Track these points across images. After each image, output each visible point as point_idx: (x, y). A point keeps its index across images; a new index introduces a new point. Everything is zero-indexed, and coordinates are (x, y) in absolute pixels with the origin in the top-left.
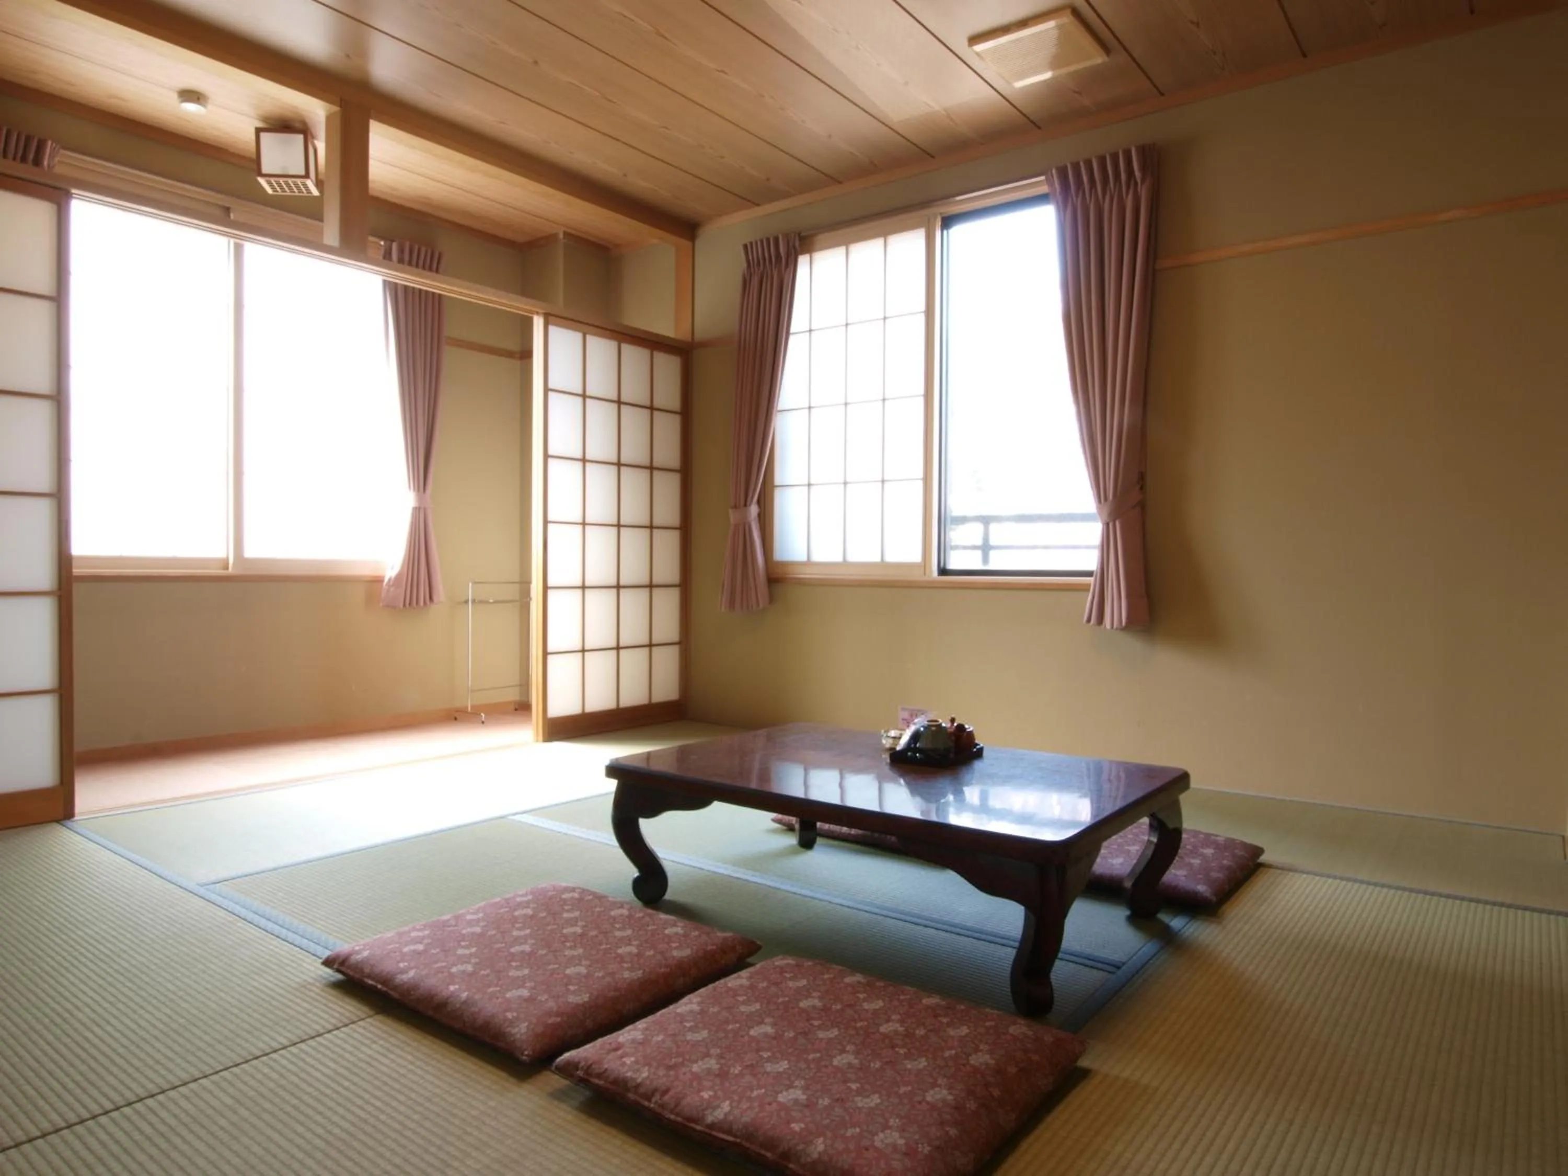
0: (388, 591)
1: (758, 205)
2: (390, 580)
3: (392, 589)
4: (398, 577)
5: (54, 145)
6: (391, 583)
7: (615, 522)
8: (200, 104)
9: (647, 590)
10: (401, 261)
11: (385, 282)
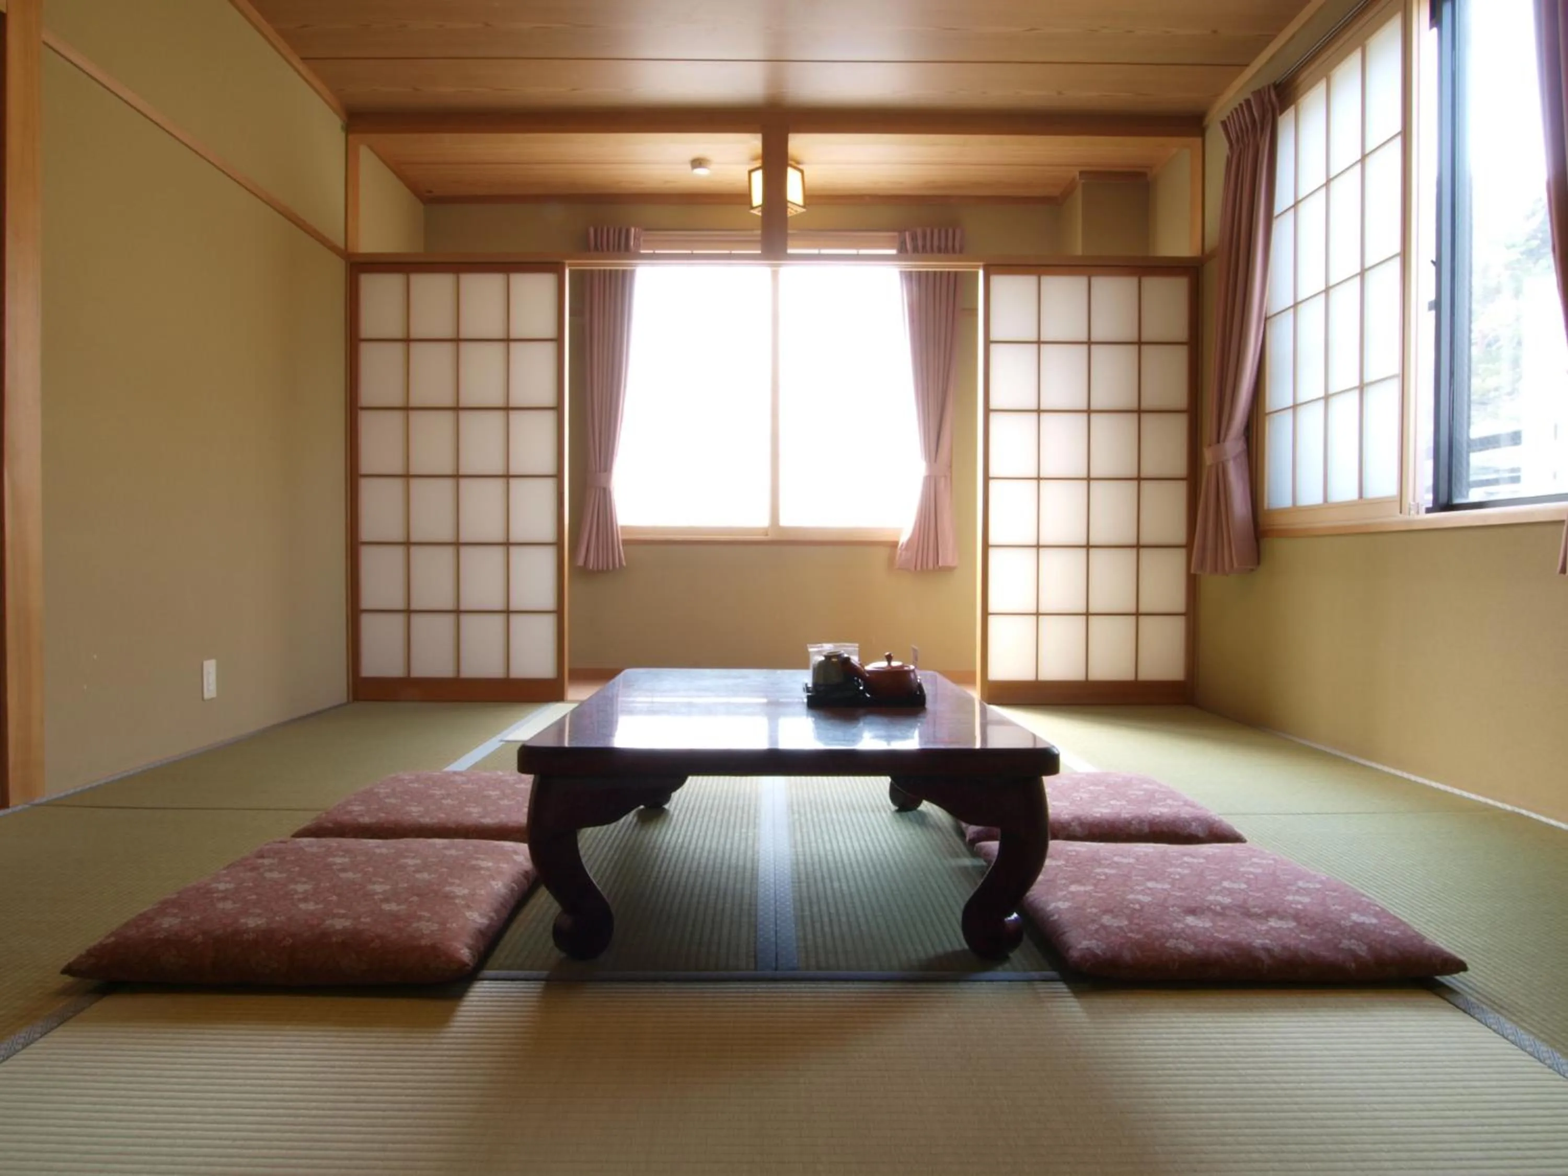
0: (901, 555)
1: (1247, 65)
2: (902, 545)
3: (904, 553)
4: (910, 541)
5: (637, 230)
6: (903, 547)
7: (1085, 475)
8: (704, 167)
9: (1134, 551)
10: (915, 249)
11: (901, 272)
